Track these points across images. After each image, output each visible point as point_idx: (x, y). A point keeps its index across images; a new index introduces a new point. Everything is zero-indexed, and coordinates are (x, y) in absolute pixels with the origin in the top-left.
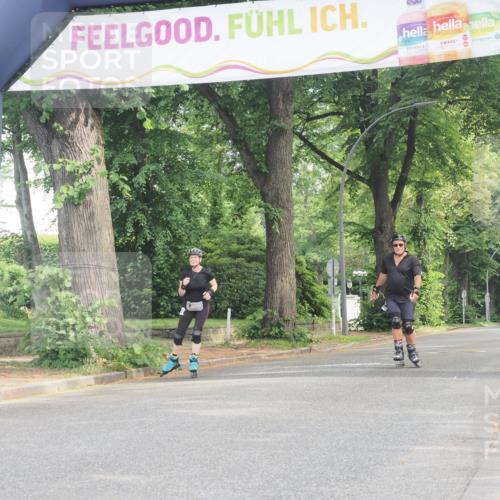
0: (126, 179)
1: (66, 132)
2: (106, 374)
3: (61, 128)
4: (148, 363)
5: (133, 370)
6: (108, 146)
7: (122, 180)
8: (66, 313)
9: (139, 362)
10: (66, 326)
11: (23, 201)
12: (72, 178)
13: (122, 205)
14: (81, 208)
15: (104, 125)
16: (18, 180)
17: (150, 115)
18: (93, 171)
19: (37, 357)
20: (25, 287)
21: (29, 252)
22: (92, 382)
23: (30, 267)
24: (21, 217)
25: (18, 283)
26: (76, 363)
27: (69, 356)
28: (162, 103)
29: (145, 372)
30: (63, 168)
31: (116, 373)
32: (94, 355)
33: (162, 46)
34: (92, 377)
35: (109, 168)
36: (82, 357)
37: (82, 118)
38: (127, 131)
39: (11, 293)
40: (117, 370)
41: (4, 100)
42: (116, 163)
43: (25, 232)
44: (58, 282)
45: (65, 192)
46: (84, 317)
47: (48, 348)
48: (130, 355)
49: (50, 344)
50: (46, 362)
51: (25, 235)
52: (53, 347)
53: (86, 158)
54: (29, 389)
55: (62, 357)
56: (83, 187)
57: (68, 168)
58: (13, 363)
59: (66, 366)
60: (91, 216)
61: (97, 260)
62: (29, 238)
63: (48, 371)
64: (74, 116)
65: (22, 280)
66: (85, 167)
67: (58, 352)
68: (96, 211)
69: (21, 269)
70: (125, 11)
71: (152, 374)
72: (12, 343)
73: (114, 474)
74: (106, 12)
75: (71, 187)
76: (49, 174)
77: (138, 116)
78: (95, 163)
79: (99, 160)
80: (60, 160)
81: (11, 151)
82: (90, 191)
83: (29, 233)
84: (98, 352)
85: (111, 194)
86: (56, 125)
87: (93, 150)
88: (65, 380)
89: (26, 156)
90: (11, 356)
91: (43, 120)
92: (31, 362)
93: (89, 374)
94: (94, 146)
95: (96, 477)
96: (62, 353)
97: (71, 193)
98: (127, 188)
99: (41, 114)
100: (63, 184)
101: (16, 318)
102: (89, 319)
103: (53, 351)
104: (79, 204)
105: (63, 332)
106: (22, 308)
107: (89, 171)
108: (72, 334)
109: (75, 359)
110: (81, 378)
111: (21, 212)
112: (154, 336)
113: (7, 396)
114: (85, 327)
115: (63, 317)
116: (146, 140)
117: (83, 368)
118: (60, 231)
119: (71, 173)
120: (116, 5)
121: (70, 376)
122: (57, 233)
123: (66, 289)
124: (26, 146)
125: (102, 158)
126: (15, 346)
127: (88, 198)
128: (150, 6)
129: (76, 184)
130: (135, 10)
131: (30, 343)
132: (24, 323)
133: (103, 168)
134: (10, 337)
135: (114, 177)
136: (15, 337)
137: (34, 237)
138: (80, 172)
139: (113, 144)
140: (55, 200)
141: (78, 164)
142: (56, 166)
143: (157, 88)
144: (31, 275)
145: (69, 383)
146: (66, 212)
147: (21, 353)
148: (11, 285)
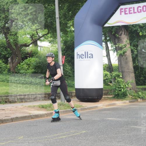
0: (135, 48)
1: (119, 37)
2: (132, 100)
3: (118, 36)
4: (143, 97)
5: (139, 99)
6: (130, 40)
7: (135, 49)
8: (121, 84)
9: (141, 97)
10: (121, 87)
11: (108, 55)
12: (121, 49)
13: (134, 55)
14: (124, 56)
15: (129, 34)
16: (106, 49)
17: (141, 31)
18: (127, 47)
19: (114, 96)
20: (110, 78)
21: (110, 68)
22: (128, 102)
23: (111, 72)
24: (108, 59)
25: (107, 77)
26: (124, 97)
27: (122, 95)
28: (144, 28)
29: (142, 99)
30: (119, 46)
31: (134, 100)
32: (129, 95)
33: (144, 12)
34: (128, 101)
35: (130, 46)
36: (125, 96)
37: (123, 33)
38: (135, 36)
39: (105, 79)
40: (135, 99)
41: (103, 29)
42: (132, 44)
43: (109, 63)
44: (118, 76)
45: (119, 52)
46: (125, 85)
47: (116, 93)
48: (138, 95)
49: (117, 92)
50: (116, 97)
51: (109, 64)
52: (118, 93)
53: (125, 43)
54: (112, 104)
55: (120, 96)
56: (124, 51)
57: (120, 46)
58: (107, 97)
59: (121, 98)
60: (127, 58)
61: (128, 70)
62: (110, 65)
63: (117, 99)
64: (121, 32)
65: (108, 76)
66: (125, 46)
67: (119, 95)
68: (128, 57)
69: (108, 73)
70: (134, 4)
71: (144, 100)
72: (107, 92)
73: (137, 126)
74: (129, 4)
75: (121, 51)
76: (115, 48)
77: (138, 31)
78: (127, 44)
79: (128, 44)
80: (118, 44)
81: (104, 42)
82: (126, 52)
83: (110, 63)
84: (130, 94)
85: (132, 52)
86: (116, 35)
87: (127, 41)
88: (121, 102)
89: (108, 43)
90: (107, 95)
91: (113, 34)
92: (112, 97)
93: (127, 100)
94: (127, 40)
95: (132, 127)
96: (120, 95)
97: (121, 53)
98: (136, 51)
99: (112, 32)
100: (119, 50)
101: (107, 86)
102: (127, 86)
103: (118, 94)
104: (123, 55)
105: (120, 89)
106: (109, 83)
107: (126, 47)
108: (122, 89)
109: (123, 96)
110: (125, 101)
111: (108, 58)
112: (144, 90)
113: (106, 106)
114: (126, 88)
115: (120, 85)
116: (140, 38)
117: (126, 98)
118: (118, 62)
119: (121, 47)
120: (131, 2)
121: (123, 101)
122: (117, 63)
123: (121, 78)
124: (108, 40)
125: (129, 43)
126: (108, 93)
127: (125, 54)
128: (140, 2)
129: (122, 50)
130: (136, 3)
131: (111, 92)
132: (110, 87)
133: (129, 46)
134: (106, 90)
135: (132, 48)
136: (108, 91)
137: (111, 65)
138: (123, 47)
139: (131, 39)
140: (117, 55)
141: (123, 45)
142: (117, 46)
143: (143, 24)
144: (111, 74)
145: (122, 102)
146: (120, 57)
147: (110, 95)
148: (105, 77)
